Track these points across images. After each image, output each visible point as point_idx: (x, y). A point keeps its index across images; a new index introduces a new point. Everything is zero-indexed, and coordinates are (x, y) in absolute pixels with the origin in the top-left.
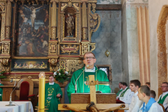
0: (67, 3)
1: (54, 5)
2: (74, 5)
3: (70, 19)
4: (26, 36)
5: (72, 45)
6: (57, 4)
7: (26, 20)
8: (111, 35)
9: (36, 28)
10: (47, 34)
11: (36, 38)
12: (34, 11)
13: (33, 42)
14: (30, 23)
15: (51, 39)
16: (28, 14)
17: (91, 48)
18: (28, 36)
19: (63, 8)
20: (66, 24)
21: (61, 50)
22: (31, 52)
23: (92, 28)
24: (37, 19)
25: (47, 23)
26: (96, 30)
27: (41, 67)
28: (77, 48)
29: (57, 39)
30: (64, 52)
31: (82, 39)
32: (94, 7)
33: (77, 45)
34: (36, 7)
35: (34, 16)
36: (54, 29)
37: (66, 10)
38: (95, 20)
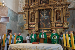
0: (57, 9)
1: (52, 10)
2: (60, 9)
3: (58, 14)
4: (42, 21)
5: (60, 24)
6: (53, 9)
7: (42, 16)
8: (73, 19)
9: (46, 18)
10: (50, 20)
11: (46, 22)
12: (45, 13)
13: (45, 23)
14: (44, 17)
15: (52, 22)
16: (43, 14)
17: (67, 24)
18: (43, 21)
19: (55, 10)
20: (57, 16)
21: (56, 26)
22: (45, 27)
23: (67, 17)
24: (46, 15)
25: (50, 16)
26: (69, 17)
27: (49, 32)
28: (62, 25)
29: (54, 22)
30: (57, 26)
31: (64, 21)
32: (67, 9)
33: (62, 23)
34: (45, 11)
35: (45, 14)
36: (53, 18)
37: (57, 11)
38: (68, 14)
